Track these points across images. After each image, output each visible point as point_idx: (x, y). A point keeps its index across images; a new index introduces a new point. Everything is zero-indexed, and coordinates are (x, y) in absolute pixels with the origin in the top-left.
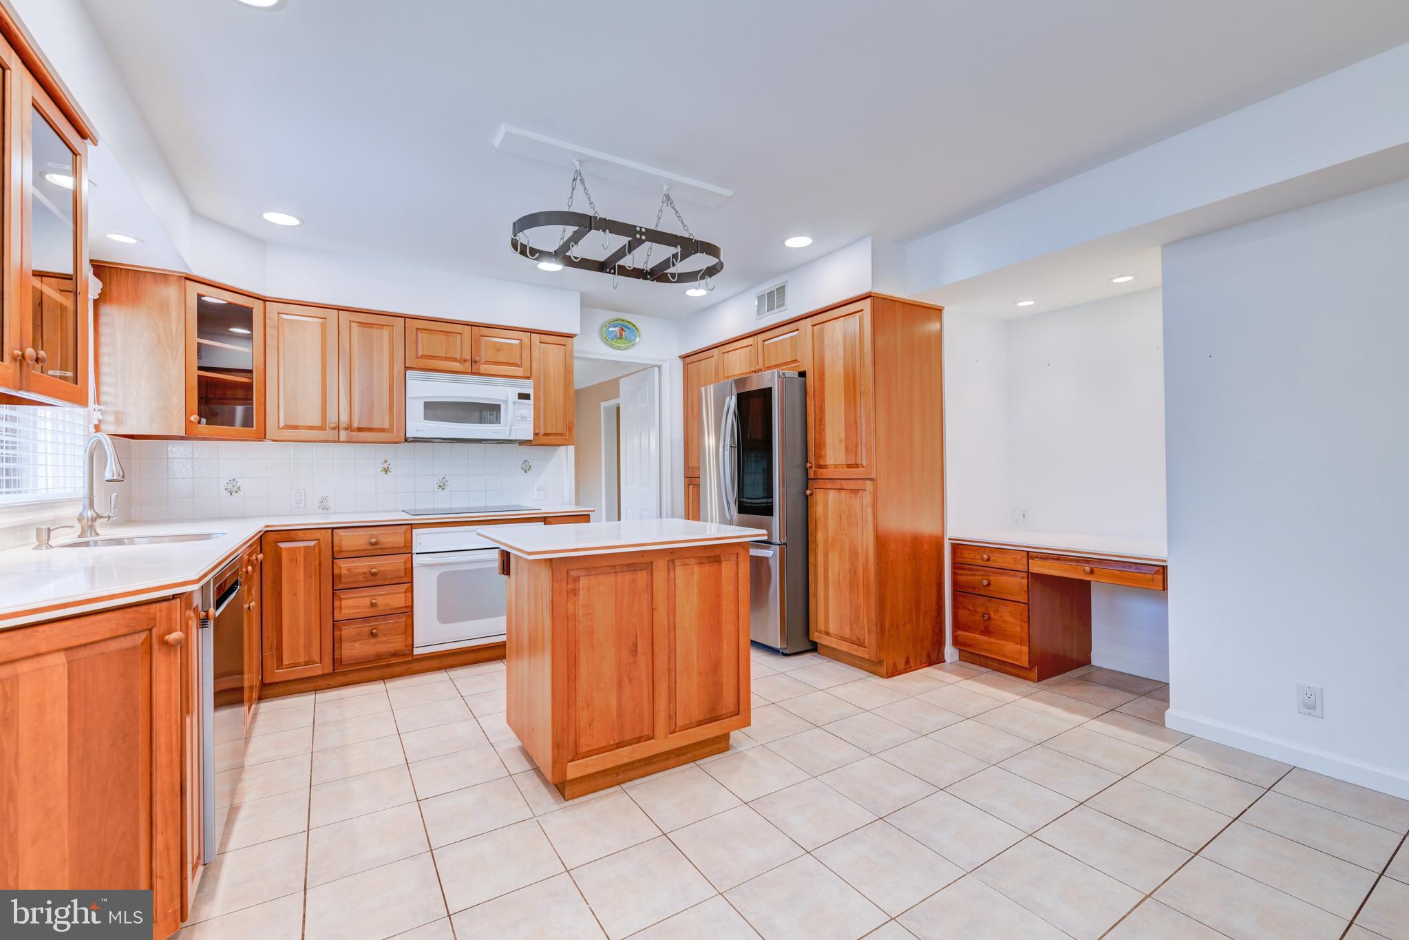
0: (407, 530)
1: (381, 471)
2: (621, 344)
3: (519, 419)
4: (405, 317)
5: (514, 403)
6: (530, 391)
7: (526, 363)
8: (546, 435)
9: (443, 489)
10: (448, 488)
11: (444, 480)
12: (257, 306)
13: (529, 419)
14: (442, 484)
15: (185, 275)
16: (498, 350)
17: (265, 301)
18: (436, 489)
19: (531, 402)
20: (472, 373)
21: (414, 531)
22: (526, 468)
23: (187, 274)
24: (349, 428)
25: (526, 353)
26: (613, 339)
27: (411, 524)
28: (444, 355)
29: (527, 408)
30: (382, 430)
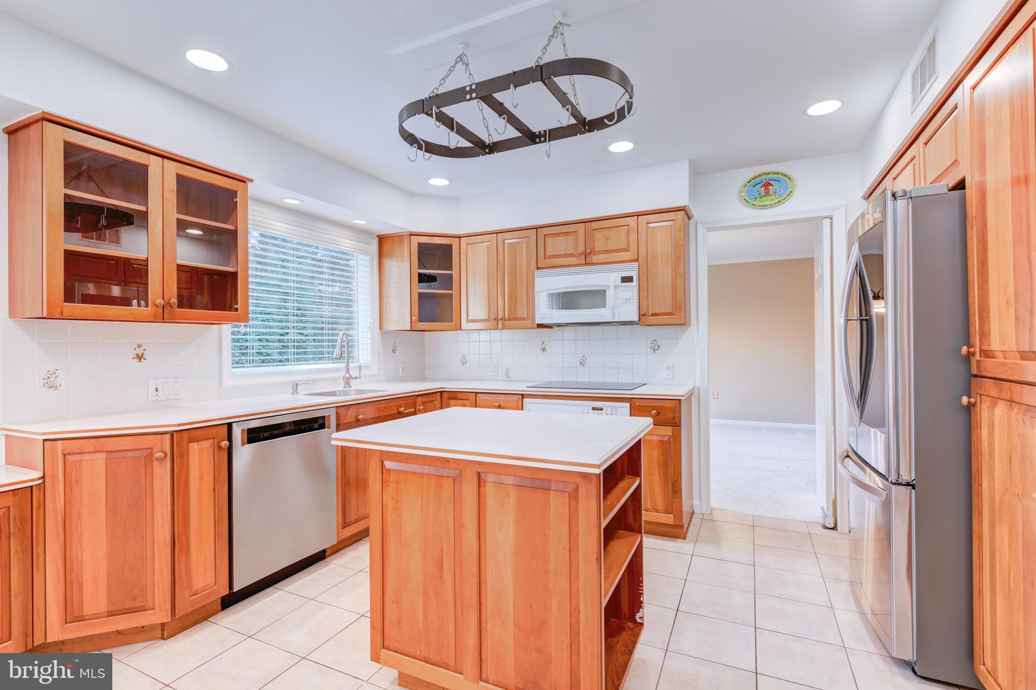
0: (519, 398)
1: (541, 350)
2: (768, 201)
3: (624, 301)
4: (536, 228)
5: (616, 287)
6: (634, 274)
7: (633, 247)
8: (654, 315)
9: (583, 365)
10: (587, 365)
11: (584, 358)
12: (454, 242)
13: (633, 301)
14: (582, 361)
15: (408, 233)
16: (607, 239)
17: (460, 238)
18: (578, 366)
19: (635, 283)
20: (586, 264)
21: (524, 399)
22: (655, 348)
23: (410, 232)
24: (503, 319)
25: (633, 237)
26: (756, 198)
27: (522, 395)
28: (564, 253)
29: (631, 291)
30: (523, 319)
